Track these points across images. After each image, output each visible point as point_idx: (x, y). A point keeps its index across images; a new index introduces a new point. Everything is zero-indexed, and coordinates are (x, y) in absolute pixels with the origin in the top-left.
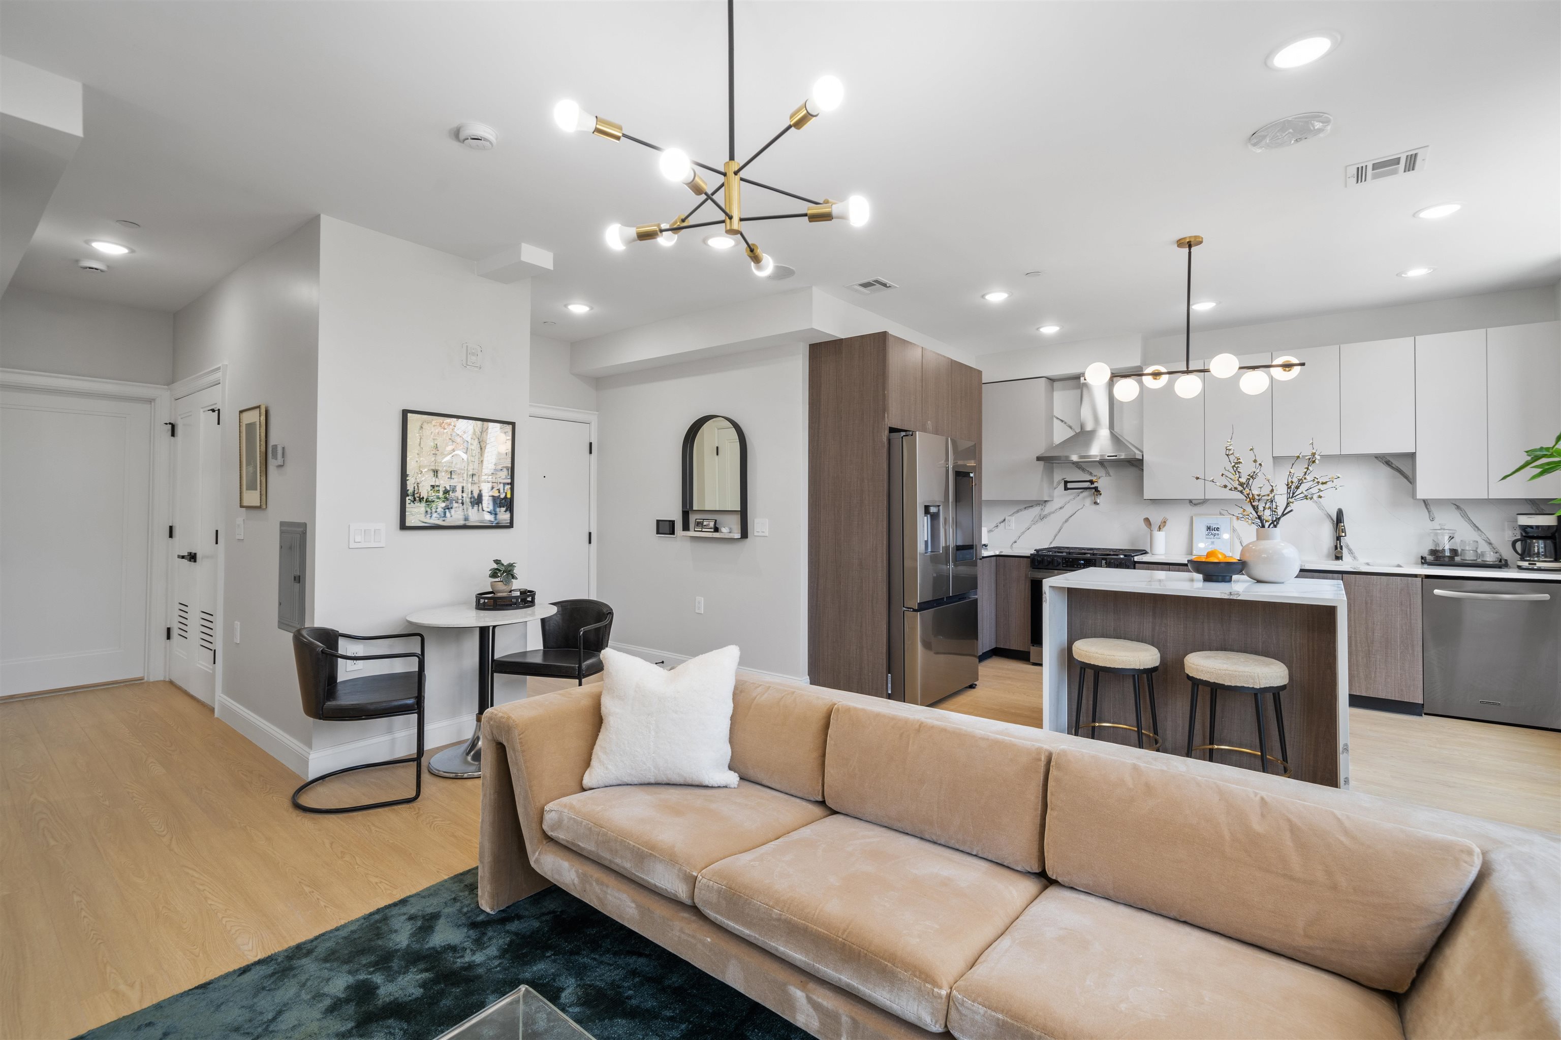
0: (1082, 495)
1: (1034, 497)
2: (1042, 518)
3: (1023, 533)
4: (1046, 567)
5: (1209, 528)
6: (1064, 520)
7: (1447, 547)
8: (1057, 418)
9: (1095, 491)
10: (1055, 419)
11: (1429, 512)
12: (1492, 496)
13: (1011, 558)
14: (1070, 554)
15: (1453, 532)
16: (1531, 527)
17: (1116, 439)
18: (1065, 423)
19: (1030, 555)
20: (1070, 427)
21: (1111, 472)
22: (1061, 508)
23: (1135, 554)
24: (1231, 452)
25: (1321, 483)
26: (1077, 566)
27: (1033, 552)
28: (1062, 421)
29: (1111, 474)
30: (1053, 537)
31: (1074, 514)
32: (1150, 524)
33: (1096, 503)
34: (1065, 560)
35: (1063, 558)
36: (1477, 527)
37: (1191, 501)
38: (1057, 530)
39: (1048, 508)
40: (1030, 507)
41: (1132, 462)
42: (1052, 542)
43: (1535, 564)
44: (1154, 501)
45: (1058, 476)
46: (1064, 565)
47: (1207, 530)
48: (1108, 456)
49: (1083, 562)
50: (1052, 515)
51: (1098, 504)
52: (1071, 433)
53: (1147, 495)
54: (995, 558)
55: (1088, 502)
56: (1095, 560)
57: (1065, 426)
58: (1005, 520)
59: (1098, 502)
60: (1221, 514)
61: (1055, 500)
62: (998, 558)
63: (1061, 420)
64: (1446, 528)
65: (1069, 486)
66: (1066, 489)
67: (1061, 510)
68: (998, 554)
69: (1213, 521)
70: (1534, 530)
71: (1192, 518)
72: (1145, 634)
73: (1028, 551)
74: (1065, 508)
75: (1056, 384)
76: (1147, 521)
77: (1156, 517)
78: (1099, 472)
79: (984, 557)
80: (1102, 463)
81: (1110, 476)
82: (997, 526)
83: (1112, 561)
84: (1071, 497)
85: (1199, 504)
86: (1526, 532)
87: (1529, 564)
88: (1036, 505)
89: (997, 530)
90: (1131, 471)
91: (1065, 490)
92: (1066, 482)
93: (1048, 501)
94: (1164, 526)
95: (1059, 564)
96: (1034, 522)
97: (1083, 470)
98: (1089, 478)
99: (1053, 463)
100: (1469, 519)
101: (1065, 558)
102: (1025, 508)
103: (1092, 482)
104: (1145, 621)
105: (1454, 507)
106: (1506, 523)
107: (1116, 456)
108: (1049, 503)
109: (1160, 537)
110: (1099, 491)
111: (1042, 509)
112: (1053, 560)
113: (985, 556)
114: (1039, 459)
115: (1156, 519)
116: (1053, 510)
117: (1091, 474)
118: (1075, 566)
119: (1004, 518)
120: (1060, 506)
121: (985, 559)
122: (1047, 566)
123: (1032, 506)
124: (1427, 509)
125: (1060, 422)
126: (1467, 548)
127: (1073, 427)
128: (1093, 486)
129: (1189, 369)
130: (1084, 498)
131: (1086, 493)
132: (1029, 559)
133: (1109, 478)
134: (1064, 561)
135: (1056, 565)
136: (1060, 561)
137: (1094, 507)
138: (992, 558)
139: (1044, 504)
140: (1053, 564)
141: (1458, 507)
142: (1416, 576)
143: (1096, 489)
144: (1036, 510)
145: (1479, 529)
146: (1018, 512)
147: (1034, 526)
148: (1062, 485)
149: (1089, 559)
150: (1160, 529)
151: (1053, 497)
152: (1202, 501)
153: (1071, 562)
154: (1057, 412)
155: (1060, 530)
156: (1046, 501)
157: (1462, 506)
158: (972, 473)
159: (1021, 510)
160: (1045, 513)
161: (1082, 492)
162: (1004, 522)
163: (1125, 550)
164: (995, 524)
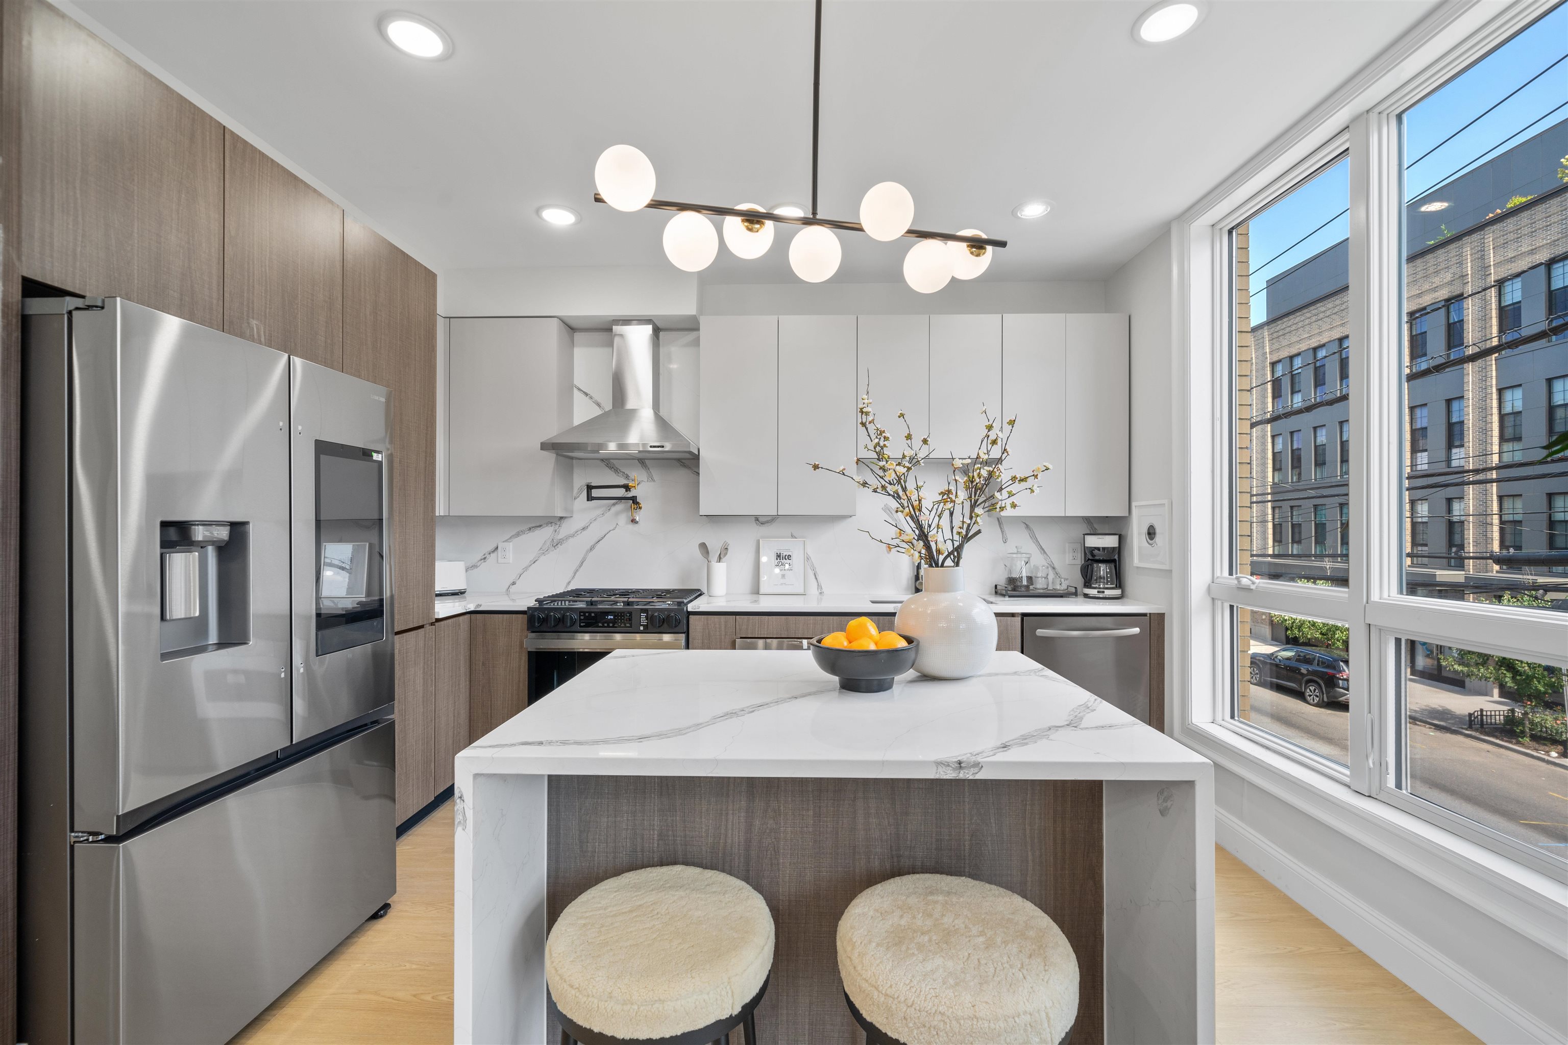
0: (614, 509)
1: (539, 511)
2: (556, 544)
3: (526, 569)
4: (554, 629)
5: (779, 556)
6: (589, 547)
7: (1024, 574)
8: (579, 389)
9: (633, 503)
10: (575, 391)
11: (1002, 532)
12: (1069, 513)
13: (496, 616)
14: (592, 604)
15: (1028, 556)
16: (1098, 549)
17: (662, 424)
18: (591, 398)
19: (526, 610)
20: (599, 405)
21: (656, 473)
22: (584, 529)
23: (688, 600)
24: (870, 418)
25: (1019, 479)
26: (603, 624)
27: (532, 603)
28: (586, 394)
29: (655, 478)
30: (571, 574)
31: (603, 538)
32: (708, 552)
33: (633, 521)
34: (584, 615)
35: (580, 612)
36: (1043, 550)
37: (757, 518)
38: (578, 563)
39: (566, 529)
40: (538, 527)
41: (683, 461)
42: (570, 582)
43: (1103, 592)
44: (713, 519)
45: (580, 480)
46: (582, 624)
47: (777, 559)
48: (651, 447)
49: (612, 617)
50: (571, 540)
51: (637, 522)
52: (597, 412)
53: (705, 508)
54: (468, 616)
55: (623, 519)
56: (631, 613)
57: (590, 401)
58: (497, 547)
59: (637, 519)
60: (793, 536)
61: (574, 516)
62: (473, 616)
63: (584, 392)
64: (1022, 552)
65: (595, 493)
66: (590, 498)
67: (584, 532)
68: (472, 609)
69: (784, 546)
70: (1101, 552)
71: (758, 542)
72: (729, 841)
73: (525, 602)
74: (589, 528)
75: (578, 336)
76: (703, 547)
77: (714, 538)
78: (637, 475)
79: (438, 620)
80: (644, 460)
81: (654, 481)
82: (485, 558)
83: (656, 614)
84: (599, 512)
85: (767, 522)
86: (1093, 555)
87: (1098, 592)
88: (547, 524)
89: (484, 565)
90: (682, 474)
91: (588, 500)
92: (590, 488)
93: (566, 517)
94: (726, 554)
95: (573, 623)
96: (544, 552)
97: (616, 470)
98: (623, 482)
99: (572, 458)
100: (1037, 541)
101: (584, 613)
102: (530, 529)
103: (627, 488)
104: (730, 807)
105: (1024, 526)
106: (1067, 545)
107: (663, 447)
108: (566, 520)
109: (720, 570)
110: (638, 503)
111: (556, 531)
112: (564, 616)
113: (441, 617)
114: (545, 446)
115: (714, 546)
116: (572, 531)
117: (627, 477)
118: (600, 625)
119: (496, 546)
120: (582, 525)
121: (442, 623)
122: (554, 626)
123: (540, 526)
124: (1001, 528)
125: (583, 396)
126: (1039, 575)
127: (603, 405)
128: (630, 495)
129: (818, 217)
130: (617, 514)
131: (620, 506)
132: (526, 616)
133: (652, 483)
134: (582, 618)
135: (569, 624)
136: (575, 616)
137: (631, 526)
138: (461, 618)
139: (558, 523)
140: (563, 622)
141: (1027, 527)
142: (1013, 615)
143: (634, 500)
144: (546, 533)
145: (1045, 552)
146: (518, 535)
147: (543, 558)
148: (584, 494)
149: (621, 613)
150: (720, 559)
151: (572, 512)
152: (770, 518)
153: (593, 618)
154: (580, 378)
155: (582, 563)
156: (561, 518)
157: (1031, 525)
158: (378, 452)
159: (523, 532)
160: (560, 536)
161: (614, 504)
162: (496, 552)
163: (674, 590)
164: (480, 556)
